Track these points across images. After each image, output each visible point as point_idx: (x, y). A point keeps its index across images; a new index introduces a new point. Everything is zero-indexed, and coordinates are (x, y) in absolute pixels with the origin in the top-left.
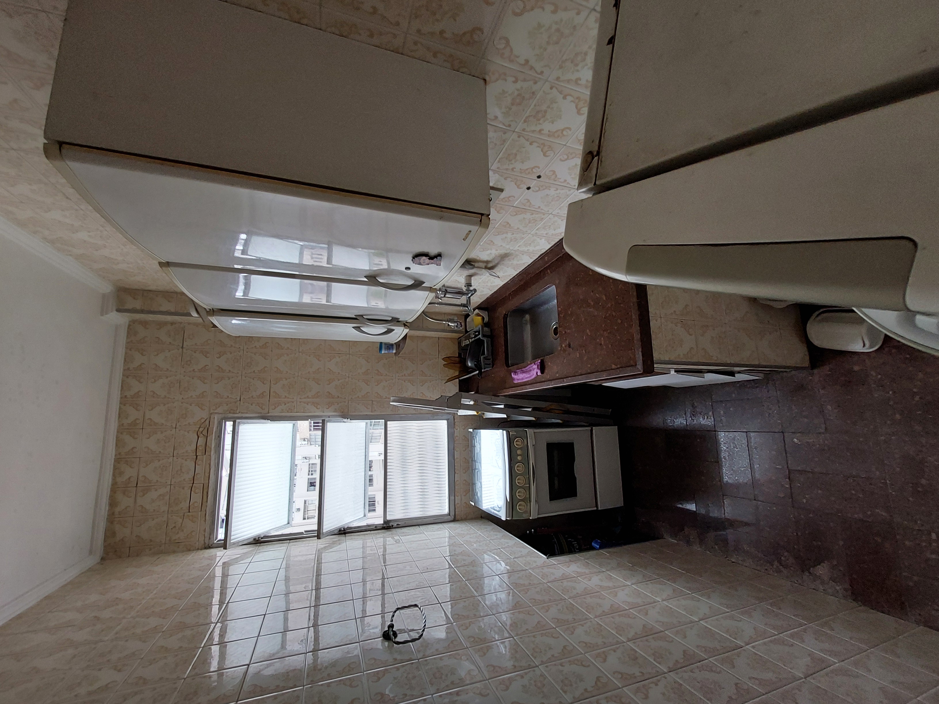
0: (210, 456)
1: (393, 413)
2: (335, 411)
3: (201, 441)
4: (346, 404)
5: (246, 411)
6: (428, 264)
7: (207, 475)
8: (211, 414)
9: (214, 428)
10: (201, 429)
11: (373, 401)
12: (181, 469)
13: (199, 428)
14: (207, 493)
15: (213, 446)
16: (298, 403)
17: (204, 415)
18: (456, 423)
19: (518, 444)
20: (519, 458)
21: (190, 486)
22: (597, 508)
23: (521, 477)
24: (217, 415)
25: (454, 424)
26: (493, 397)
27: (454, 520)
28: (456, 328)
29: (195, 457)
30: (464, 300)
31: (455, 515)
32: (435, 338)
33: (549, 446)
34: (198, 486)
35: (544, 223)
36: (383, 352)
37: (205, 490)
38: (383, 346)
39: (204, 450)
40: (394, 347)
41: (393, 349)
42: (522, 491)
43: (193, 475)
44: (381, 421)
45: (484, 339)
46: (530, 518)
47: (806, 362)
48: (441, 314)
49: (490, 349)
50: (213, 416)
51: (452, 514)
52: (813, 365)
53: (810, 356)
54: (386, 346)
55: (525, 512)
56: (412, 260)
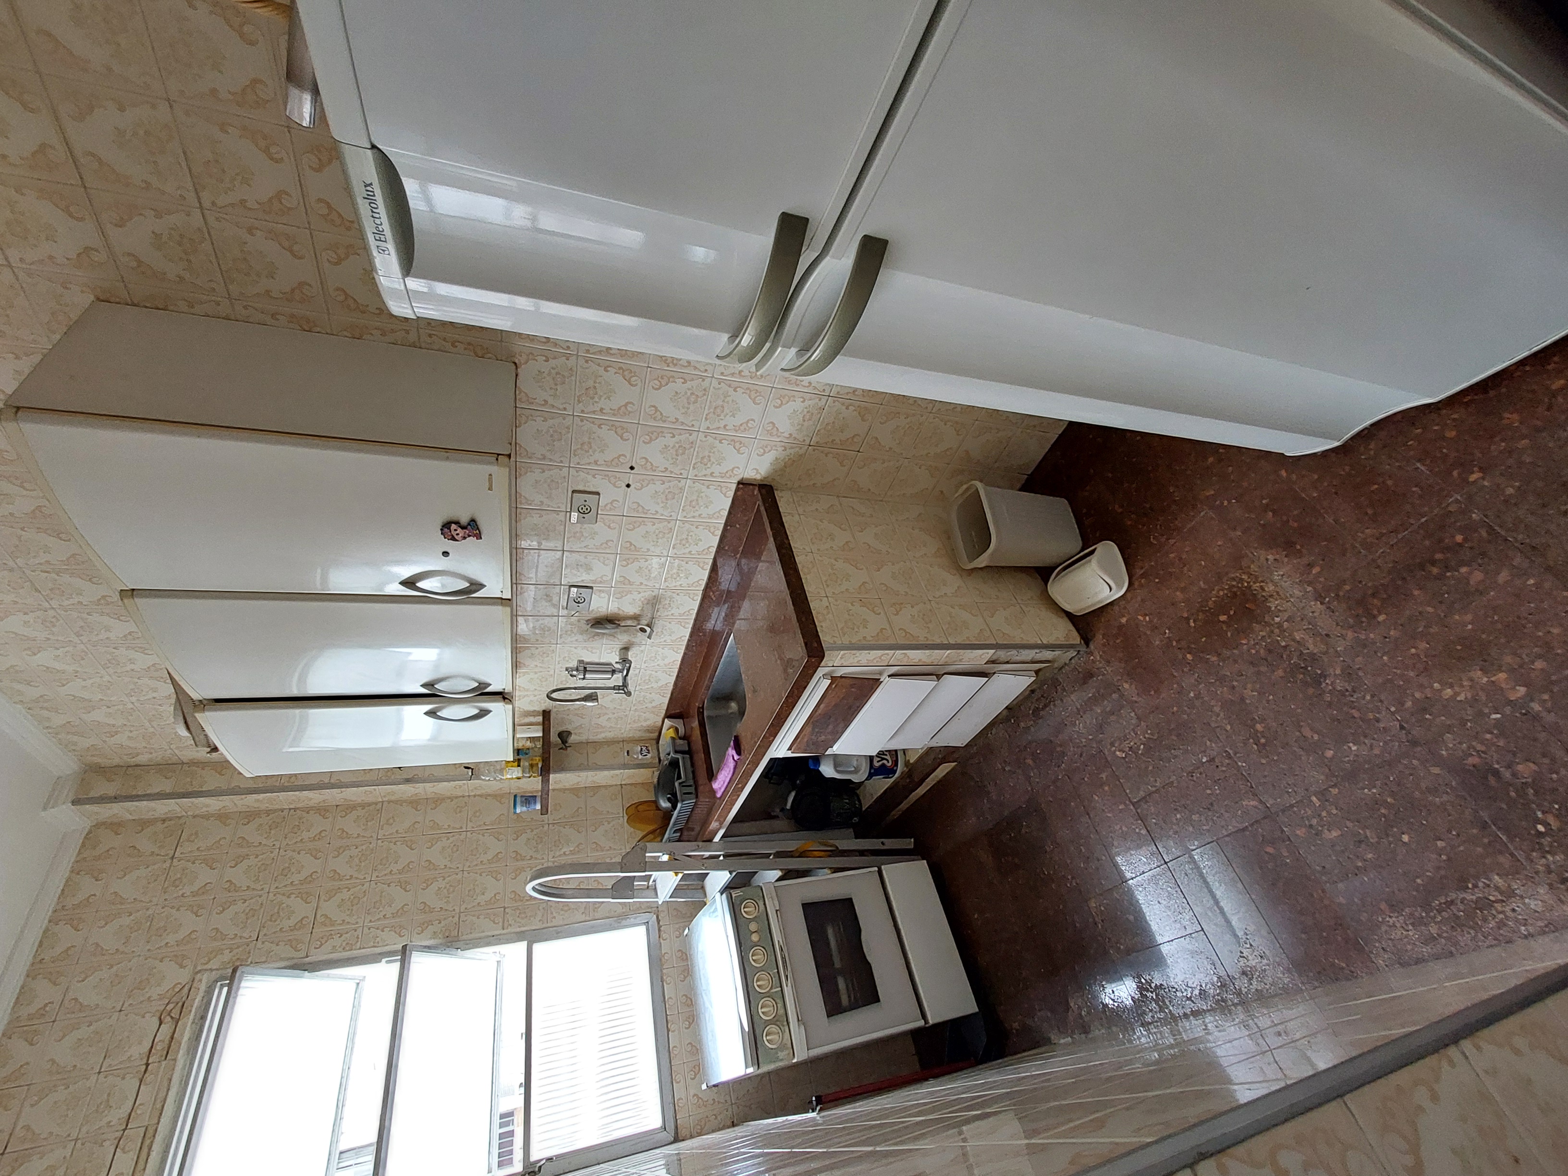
0: (175, 1060)
1: (544, 926)
2: (435, 935)
3: (166, 1029)
4: (456, 919)
5: (264, 959)
6: (464, 538)
7: (159, 1106)
8: (200, 971)
9: (197, 1000)
10: (169, 1007)
11: (505, 908)
12: (108, 1101)
13: (168, 1004)
14: (150, 1148)
15: (186, 1038)
16: (366, 930)
17: (184, 976)
18: (662, 929)
19: (749, 911)
20: (755, 938)
21: (119, 1134)
22: (926, 1022)
23: (763, 975)
24: (208, 973)
25: (659, 930)
26: (701, 844)
27: (676, 1140)
28: (640, 757)
29: (144, 1067)
30: (617, 680)
31: (676, 1127)
32: (616, 785)
33: (808, 908)
34: (135, 1133)
35: (677, 536)
36: (518, 811)
37: (147, 1142)
38: (518, 799)
39: (166, 1049)
40: (538, 799)
41: (535, 803)
42: (769, 1001)
43: (129, 1111)
44: (523, 945)
45: (679, 756)
46: (795, 1061)
47: (1076, 639)
48: (618, 742)
49: (690, 769)
50: (198, 976)
51: (671, 1126)
52: (1087, 640)
53: (1078, 630)
54: (524, 799)
55: (782, 1047)
56: (442, 534)
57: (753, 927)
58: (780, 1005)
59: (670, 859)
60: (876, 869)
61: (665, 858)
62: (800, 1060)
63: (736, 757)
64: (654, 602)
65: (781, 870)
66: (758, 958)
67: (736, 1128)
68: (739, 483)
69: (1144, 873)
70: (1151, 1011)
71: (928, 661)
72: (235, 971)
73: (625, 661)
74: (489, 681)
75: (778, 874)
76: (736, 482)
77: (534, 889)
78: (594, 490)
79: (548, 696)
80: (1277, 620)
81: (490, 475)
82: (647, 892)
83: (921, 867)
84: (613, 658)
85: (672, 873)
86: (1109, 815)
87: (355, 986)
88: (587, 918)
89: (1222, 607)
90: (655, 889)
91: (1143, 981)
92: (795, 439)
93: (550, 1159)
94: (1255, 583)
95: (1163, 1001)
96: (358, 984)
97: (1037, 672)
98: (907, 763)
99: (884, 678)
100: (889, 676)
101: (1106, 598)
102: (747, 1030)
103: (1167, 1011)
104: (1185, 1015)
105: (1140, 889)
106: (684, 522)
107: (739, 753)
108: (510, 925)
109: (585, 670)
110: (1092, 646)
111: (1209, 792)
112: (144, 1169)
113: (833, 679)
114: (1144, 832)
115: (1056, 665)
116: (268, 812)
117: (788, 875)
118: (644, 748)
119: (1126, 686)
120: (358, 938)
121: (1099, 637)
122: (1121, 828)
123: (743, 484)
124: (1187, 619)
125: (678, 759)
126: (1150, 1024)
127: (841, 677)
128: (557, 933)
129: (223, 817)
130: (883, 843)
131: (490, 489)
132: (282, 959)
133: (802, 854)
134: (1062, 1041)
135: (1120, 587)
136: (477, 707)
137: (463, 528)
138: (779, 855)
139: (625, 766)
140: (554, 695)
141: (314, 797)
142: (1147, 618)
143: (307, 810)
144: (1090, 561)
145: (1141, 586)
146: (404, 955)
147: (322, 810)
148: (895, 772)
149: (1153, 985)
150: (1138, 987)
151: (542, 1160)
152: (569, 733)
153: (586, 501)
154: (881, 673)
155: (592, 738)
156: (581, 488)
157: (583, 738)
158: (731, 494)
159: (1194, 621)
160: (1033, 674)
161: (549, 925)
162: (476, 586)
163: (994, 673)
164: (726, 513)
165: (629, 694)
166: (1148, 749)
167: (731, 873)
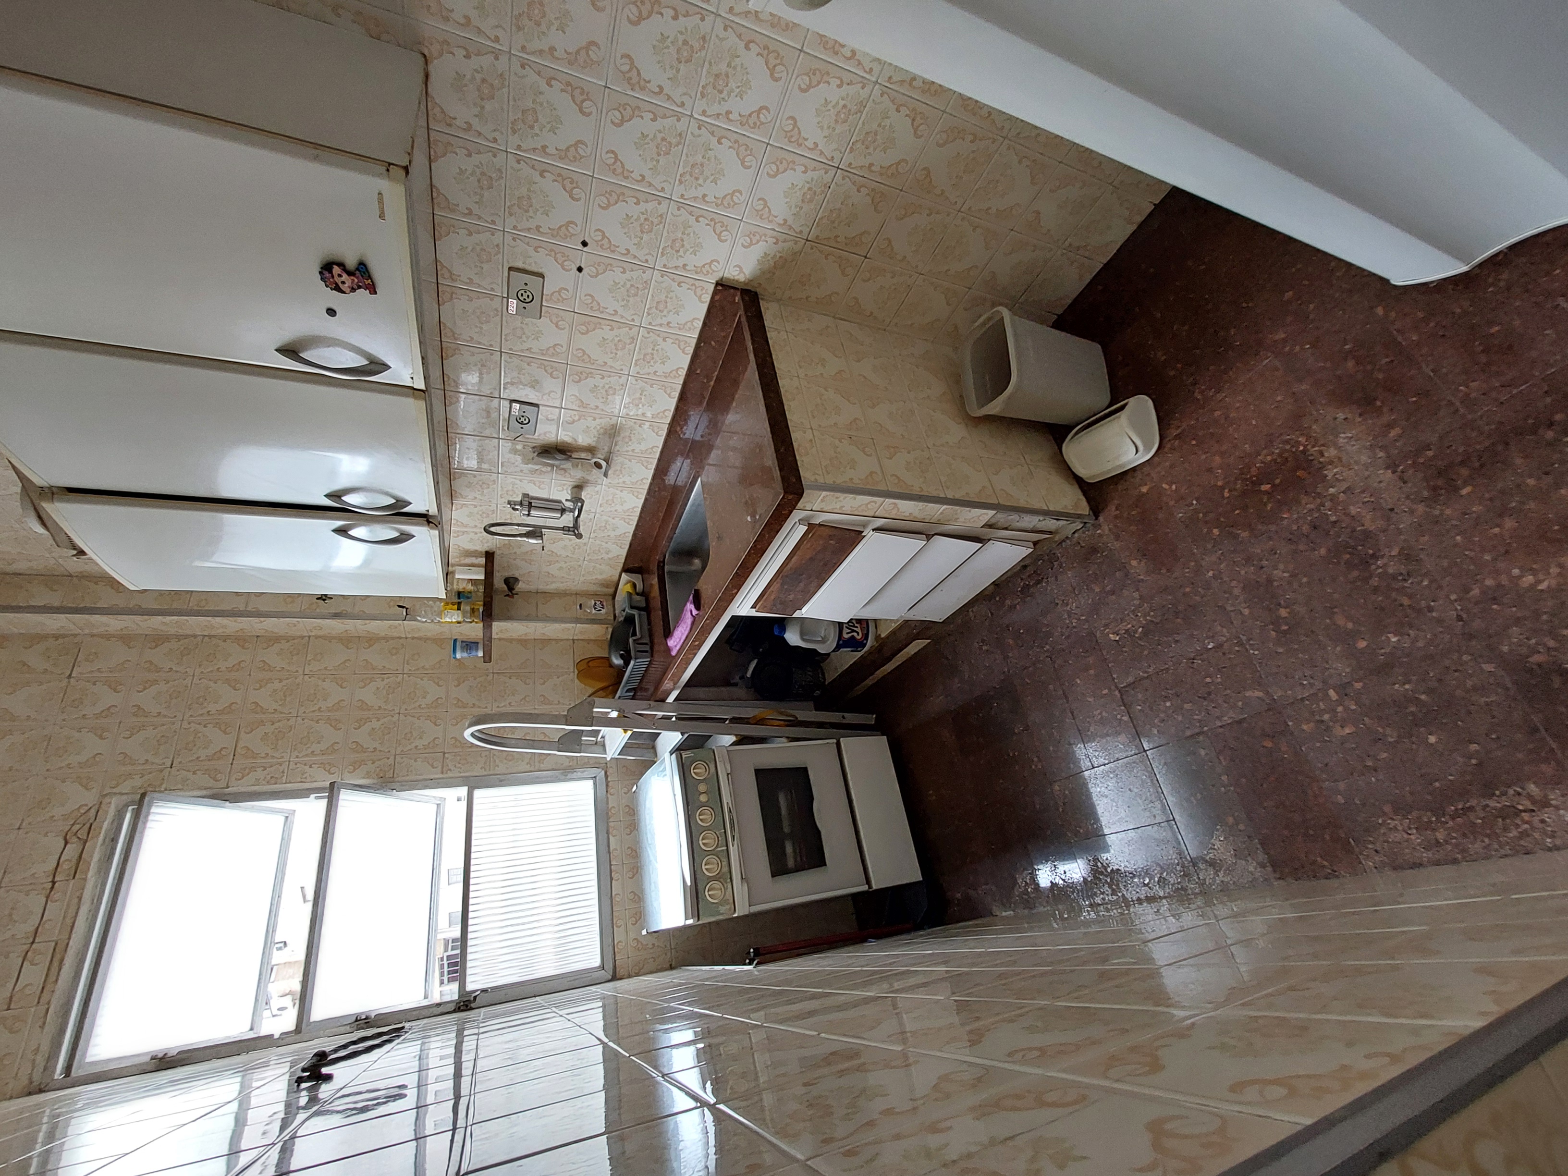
0: (85, 880)
1: (486, 773)
2: (368, 775)
3: (72, 850)
4: (391, 761)
5: (180, 787)
6: (353, 290)
7: (69, 921)
8: (106, 795)
9: (106, 823)
10: (77, 827)
11: (444, 753)
12: (11, 915)
13: (73, 825)
14: (58, 961)
15: (95, 860)
16: (292, 766)
17: (90, 798)
18: (610, 784)
19: (698, 772)
20: (703, 798)
21: (26, 947)
22: (870, 887)
23: (710, 834)
24: (118, 796)
25: (607, 786)
26: (652, 703)
27: (614, 978)
28: (594, 611)
29: (50, 885)
30: (567, 520)
31: (615, 967)
32: (567, 640)
33: (761, 774)
34: (44, 947)
35: (640, 349)
36: (458, 656)
37: (58, 956)
38: (458, 644)
39: (74, 868)
40: (481, 646)
41: (477, 650)
42: (714, 859)
43: (36, 925)
44: (463, 791)
45: (635, 612)
46: (736, 915)
47: (1084, 508)
48: (571, 595)
49: (646, 627)
50: (107, 800)
51: (609, 966)
52: (1096, 511)
53: (1088, 502)
54: (464, 644)
55: (723, 902)
56: (322, 279)
57: (702, 788)
58: (725, 863)
59: (619, 716)
60: (835, 741)
61: (614, 714)
62: (741, 914)
63: (695, 612)
64: (613, 433)
65: (736, 735)
66: (705, 817)
67: (674, 972)
68: (718, 284)
69: (1118, 760)
70: (1103, 893)
71: (920, 516)
72: (143, 795)
73: (577, 500)
74: (407, 498)
75: (733, 739)
76: (714, 282)
77: (473, 735)
78: (535, 270)
79: (485, 529)
80: (1332, 490)
81: (380, 194)
82: (595, 748)
83: (882, 741)
84: (563, 495)
85: (620, 730)
86: (1090, 700)
87: (283, 819)
88: (532, 769)
89: (1265, 476)
90: (604, 746)
91: (1099, 864)
92: (790, 227)
93: (484, 991)
94: (1313, 447)
95: (1118, 885)
96: (287, 817)
97: (1035, 543)
98: (877, 637)
99: (869, 533)
100: (873, 530)
101: (1130, 462)
102: (689, 883)
103: (1120, 894)
104: (1139, 899)
105: (1111, 776)
106: (649, 331)
107: (698, 608)
108: (450, 770)
109: (530, 505)
110: (1101, 518)
111: (1208, 680)
112: (57, 980)
113: (811, 526)
114: (1126, 718)
115: (1057, 538)
116: (179, 637)
117: (742, 740)
118: (598, 603)
119: (1134, 563)
120: (283, 772)
121: (1111, 510)
122: (1100, 714)
123: (722, 285)
124: (1222, 488)
125: (634, 615)
126: (1099, 905)
127: (820, 525)
128: (501, 781)
129: (126, 639)
130: (843, 717)
131: (382, 216)
132: (200, 788)
133: (760, 722)
134: (1004, 914)
135: (1147, 449)
136: (397, 530)
137: (350, 273)
138: (734, 720)
139: (577, 621)
140: (493, 529)
141: (231, 625)
142: (1174, 487)
143: (225, 638)
144: (1119, 417)
145: (1173, 449)
146: (332, 793)
147: (241, 640)
148: (864, 645)
149: (1109, 870)
150: (1092, 870)
151: (477, 990)
152: (516, 580)
153: (526, 284)
154: (865, 526)
155: (542, 587)
156: (520, 265)
157: (532, 587)
158: (707, 298)
159: (1230, 491)
160: (1032, 546)
161: (491, 772)
162: (377, 366)
163: (989, 540)
164: (701, 324)
165: (579, 536)
166: (1145, 634)
167: (682, 734)
